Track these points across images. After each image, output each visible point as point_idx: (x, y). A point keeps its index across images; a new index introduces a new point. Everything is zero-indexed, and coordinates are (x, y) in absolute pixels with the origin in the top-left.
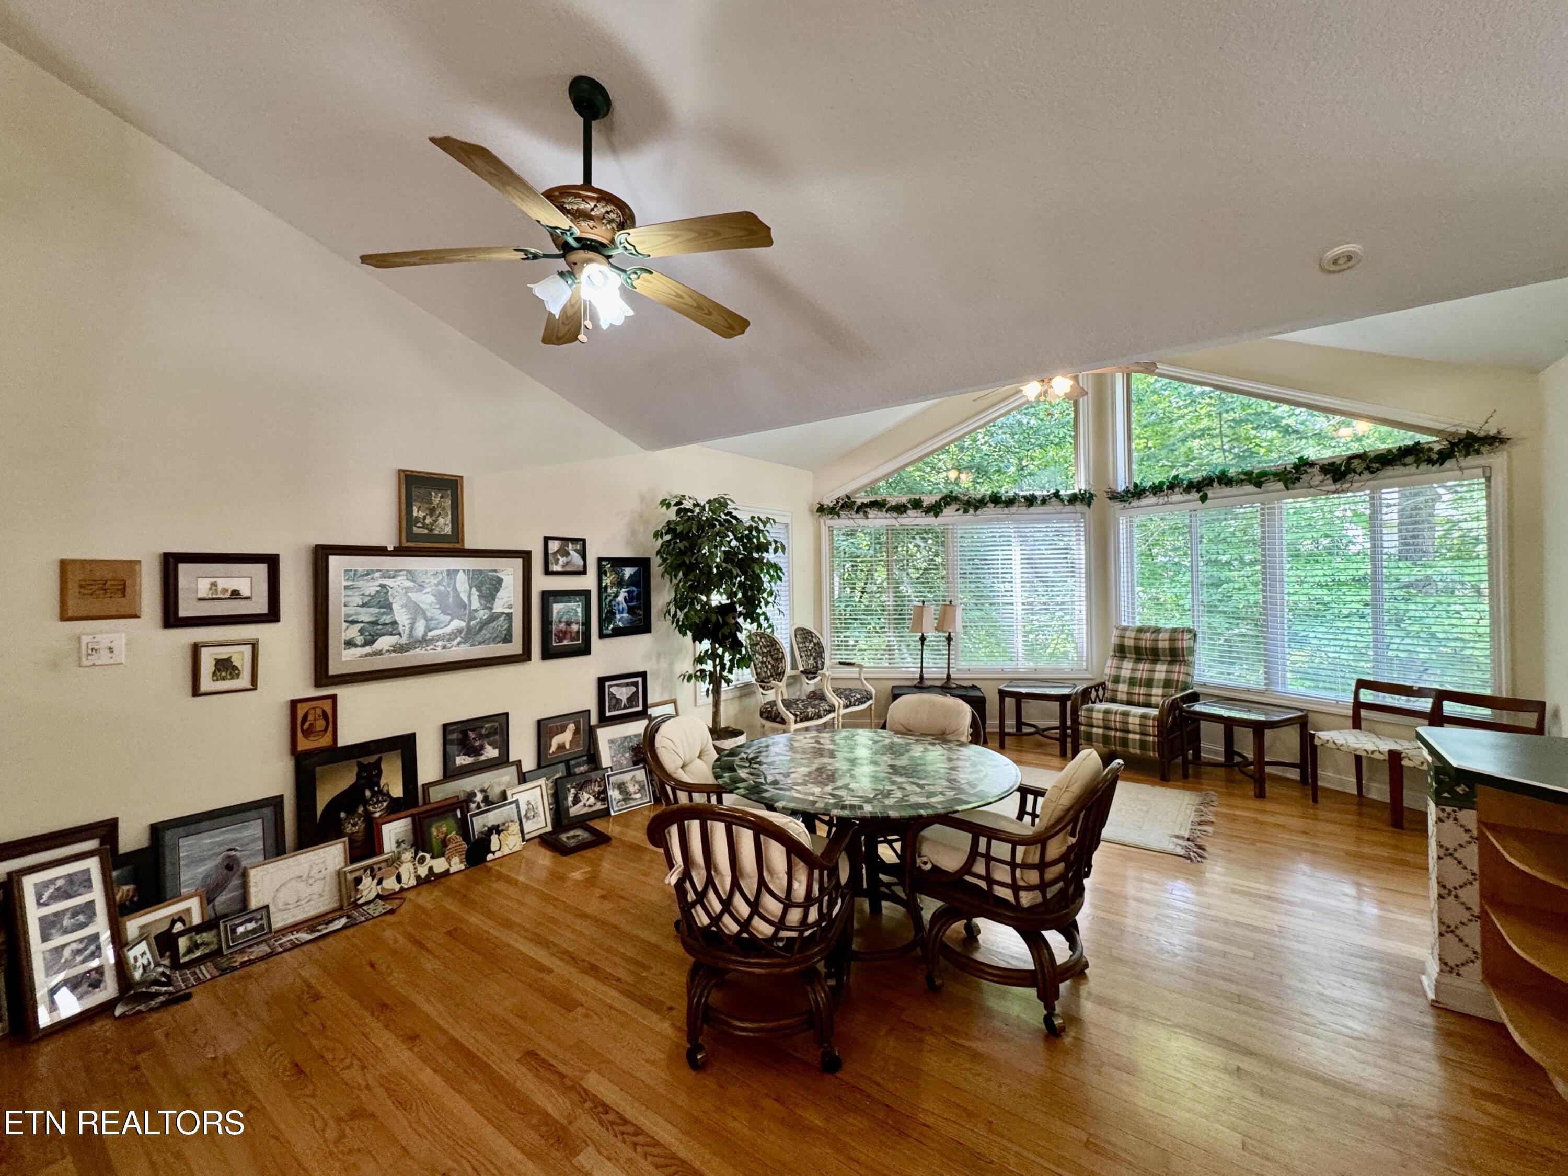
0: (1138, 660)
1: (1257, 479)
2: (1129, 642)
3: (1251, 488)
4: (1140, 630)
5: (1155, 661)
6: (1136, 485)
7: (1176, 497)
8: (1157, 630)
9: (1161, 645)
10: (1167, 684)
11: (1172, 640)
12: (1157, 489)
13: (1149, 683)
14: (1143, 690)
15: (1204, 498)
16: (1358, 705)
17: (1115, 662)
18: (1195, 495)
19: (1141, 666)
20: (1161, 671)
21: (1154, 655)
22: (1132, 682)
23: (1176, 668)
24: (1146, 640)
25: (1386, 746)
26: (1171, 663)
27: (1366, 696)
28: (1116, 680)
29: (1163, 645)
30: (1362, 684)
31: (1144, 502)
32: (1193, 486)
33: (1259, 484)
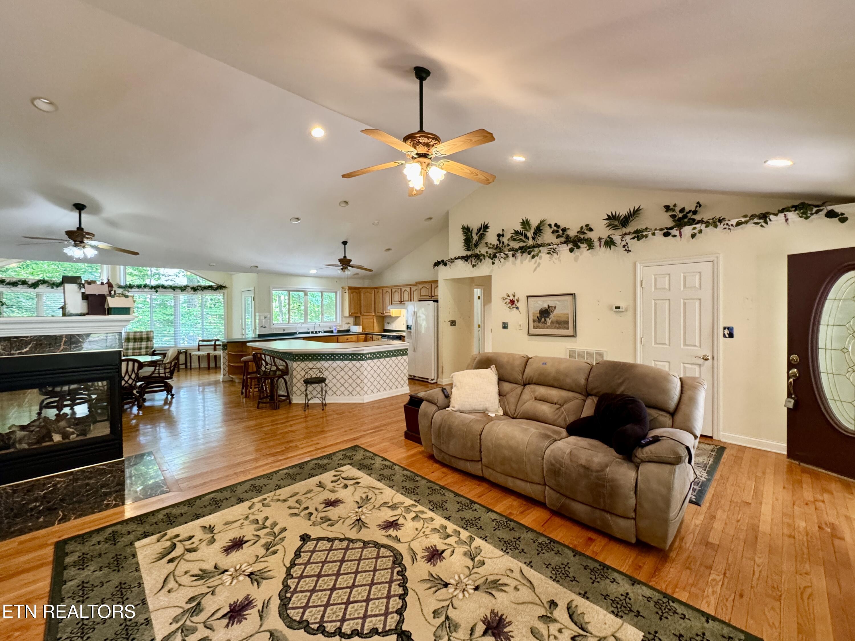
0: (135, 342)
1: (173, 288)
2: (131, 336)
3: (171, 290)
4: (135, 332)
5: (141, 342)
6: (130, 284)
7: (146, 290)
8: (141, 332)
9: (143, 336)
10: (147, 348)
11: (147, 334)
12: (139, 287)
13: (140, 348)
14: (138, 351)
15: (157, 292)
16: (199, 346)
17: (126, 344)
18: (153, 290)
19: (136, 344)
20: (144, 344)
21: (141, 340)
22: (134, 349)
23: (149, 343)
24: (138, 336)
25: (207, 353)
26: (147, 341)
27: (201, 343)
28: (127, 349)
29: (144, 336)
30: (200, 341)
31: (133, 290)
32: (152, 287)
33: (174, 290)
